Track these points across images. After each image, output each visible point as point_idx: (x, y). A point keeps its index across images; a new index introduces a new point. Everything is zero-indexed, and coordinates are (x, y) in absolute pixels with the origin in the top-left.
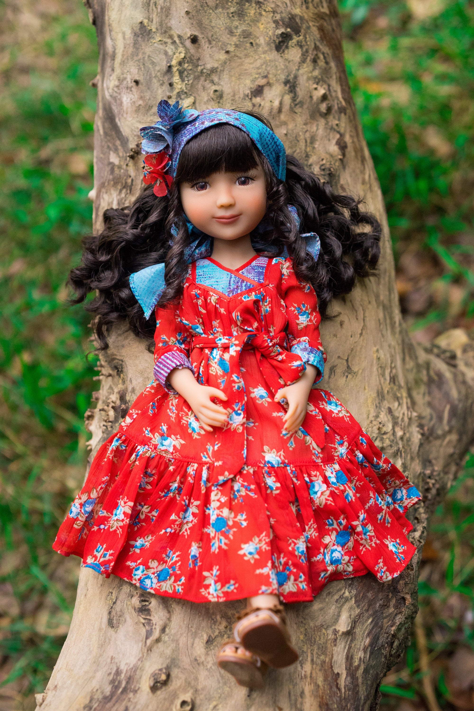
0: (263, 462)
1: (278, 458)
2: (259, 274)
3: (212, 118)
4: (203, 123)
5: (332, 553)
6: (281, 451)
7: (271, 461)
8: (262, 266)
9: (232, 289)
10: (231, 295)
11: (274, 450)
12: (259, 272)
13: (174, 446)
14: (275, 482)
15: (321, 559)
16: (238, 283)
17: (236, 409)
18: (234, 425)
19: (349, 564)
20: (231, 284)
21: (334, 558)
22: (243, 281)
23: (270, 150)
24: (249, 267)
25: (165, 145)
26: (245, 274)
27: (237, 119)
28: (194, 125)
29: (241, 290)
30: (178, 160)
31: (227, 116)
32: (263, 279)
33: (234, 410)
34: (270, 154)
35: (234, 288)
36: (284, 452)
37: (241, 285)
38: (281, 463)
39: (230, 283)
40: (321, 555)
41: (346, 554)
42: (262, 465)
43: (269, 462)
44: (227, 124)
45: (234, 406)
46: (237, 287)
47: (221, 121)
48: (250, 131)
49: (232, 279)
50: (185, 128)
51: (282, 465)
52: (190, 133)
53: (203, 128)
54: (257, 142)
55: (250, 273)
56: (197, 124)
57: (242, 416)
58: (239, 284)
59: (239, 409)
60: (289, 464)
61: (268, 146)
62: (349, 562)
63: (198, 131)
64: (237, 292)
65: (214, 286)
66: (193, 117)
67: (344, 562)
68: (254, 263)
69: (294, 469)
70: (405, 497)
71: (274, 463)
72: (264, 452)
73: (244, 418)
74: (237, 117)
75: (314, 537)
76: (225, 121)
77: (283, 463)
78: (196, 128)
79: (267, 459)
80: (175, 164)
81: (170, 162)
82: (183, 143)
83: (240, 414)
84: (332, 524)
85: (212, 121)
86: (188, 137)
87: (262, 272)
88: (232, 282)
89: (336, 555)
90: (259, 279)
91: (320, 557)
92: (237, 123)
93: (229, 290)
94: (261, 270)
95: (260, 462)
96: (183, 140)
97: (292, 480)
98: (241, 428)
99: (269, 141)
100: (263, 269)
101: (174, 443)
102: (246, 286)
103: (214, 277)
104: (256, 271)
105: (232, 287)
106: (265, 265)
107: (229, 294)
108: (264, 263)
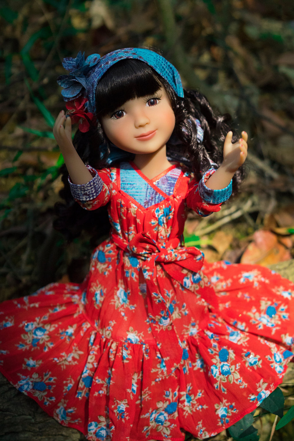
0: (125, 339)
1: (137, 338)
2: (171, 185)
3: (114, 58)
4: (107, 63)
5: (160, 415)
6: (141, 332)
7: (131, 339)
8: (174, 178)
9: (148, 200)
10: (146, 207)
11: (137, 331)
12: (171, 183)
14: (128, 354)
15: (148, 417)
18: (165, 326)
19: (168, 428)
20: (148, 196)
21: (159, 419)
22: (156, 194)
23: (166, 73)
24: (164, 178)
25: (81, 89)
26: (160, 185)
27: (134, 54)
28: (101, 66)
29: (155, 202)
30: (94, 98)
31: (126, 53)
32: (173, 191)
34: (168, 76)
35: (149, 200)
36: (143, 334)
37: (155, 196)
38: (139, 342)
39: (146, 195)
40: (149, 413)
41: (169, 420)
42: (123, 341)
43: (129, 339)
44: (128, 59)
46: (152, 198)
47: (122, 58)
48: (147, 60)
49: (149, 190)
50: (94, 71)
51: (140, 343)
52: (99, 74)
53: (109, 67)
54: (155, 68)
55: (163, 183)
56: (103, 65)
57: (168, 319)
58: (154, 195)
59: (165, 315)
60: (145, 343)
61: (165, 70)
62: (169, 426)
63: (105, 70)
64: (151, 204)
66: (97, 60)
67: (165, 425)
68: (169, 174)
69: (148, 347)
71: (133, 340)
72: (128, 331)
73: (170, 320)
74: (134, 52)
75: (146, 400)
76: (126, 58)
77: (141, 341)
78: (103, 69)
79: (128, 337)
80: (93, 102)
81: (88, 102)
82: (95, 84)
84: (168, 396)
85: (114, 60)
86: (98, 77)
87: (173, 184)
88: (148, 194)
89: (162, 418)
90: (170, 191)
91: (147, 415)
92: (135, 57)
93: (145, 201)
94: (173, 182)
95: (123, 339)
96: (95, 81)
97: (143, 355)
99: (164, 65)
100: (175, 181)
102: (158, 198)
103: (134, 185)
104: (169, 182)
105: (148, 198)
106: (178, 177)
107: (145, 205)
108: (177, 174)
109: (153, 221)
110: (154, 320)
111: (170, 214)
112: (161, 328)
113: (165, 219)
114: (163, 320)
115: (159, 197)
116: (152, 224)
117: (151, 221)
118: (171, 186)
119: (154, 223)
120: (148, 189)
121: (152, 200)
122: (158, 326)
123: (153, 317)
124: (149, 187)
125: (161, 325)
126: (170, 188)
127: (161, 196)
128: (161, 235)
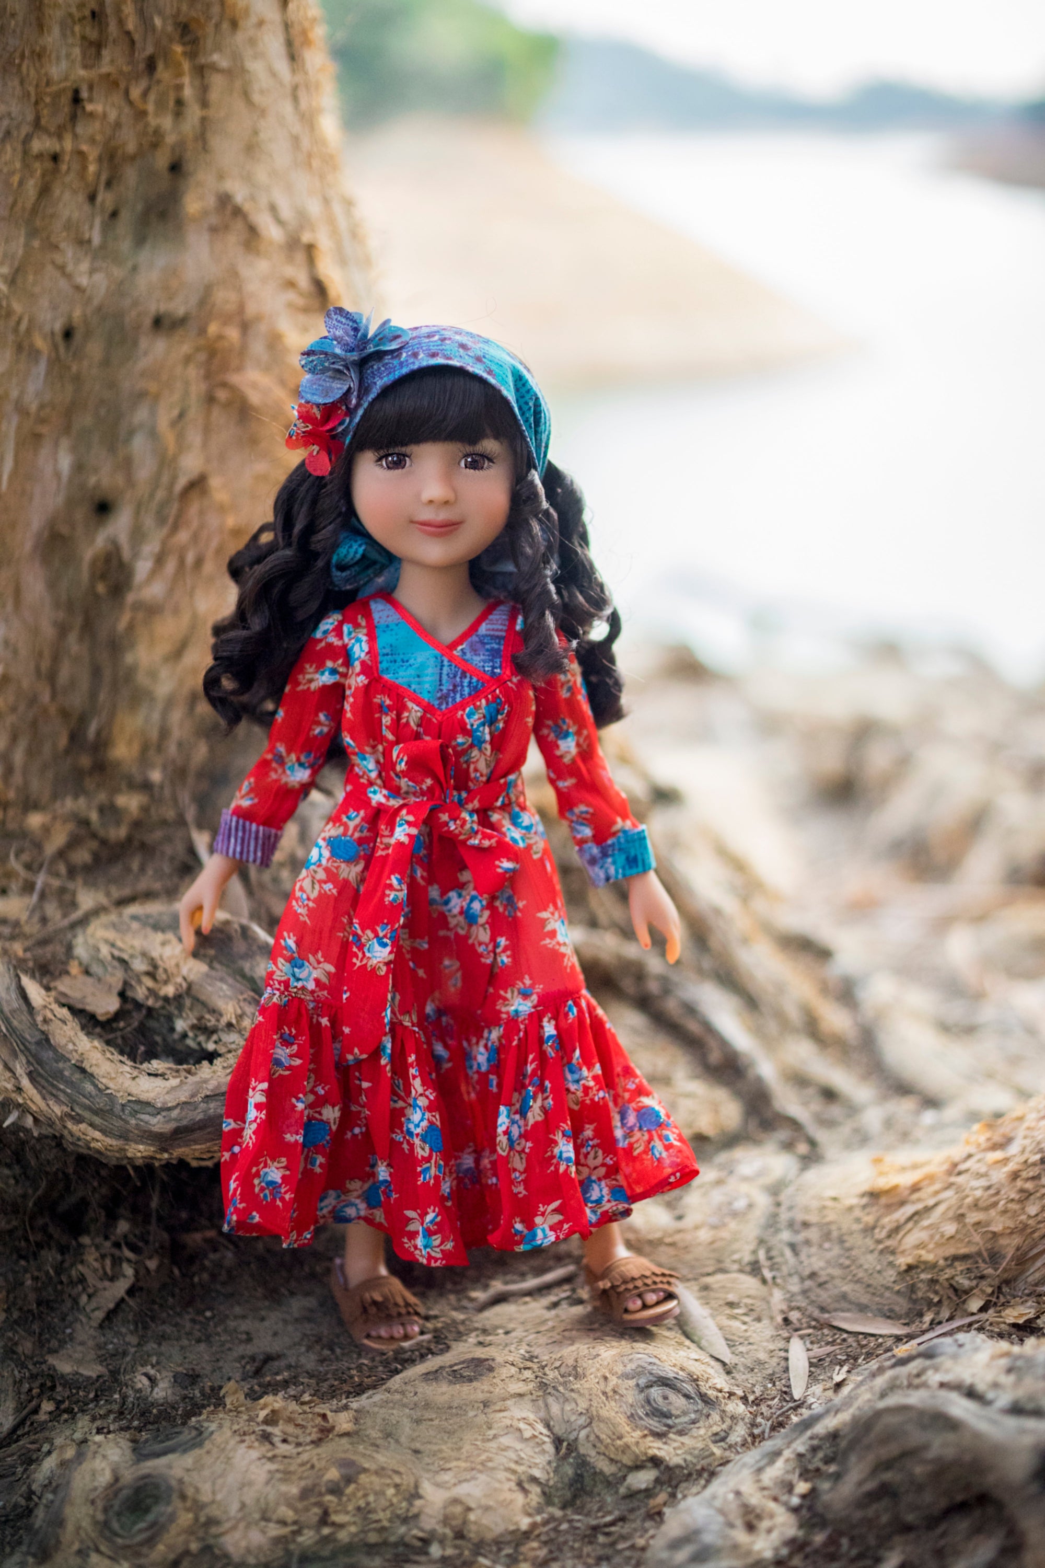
2: (494, 653)
3: (433, 349)
4: (415, 355)
8: (498, 637)
10: (444, 707)
12: (492, 649)
13: (317, 981)
16: (455, 676)
17: (381, 934)
18: (374, 962)
20: (444, 681)
22: (463, 675)
24: (474, 638)
25: (345, 388)
26: (468, 656)
27: (479, 360)
28: (398, 357)
29: (461, 695)
32: (501, 667)
33: (377, 936)
37: (462, 682)
45: (378, 929)
46: (455, 686)
49: (446, 670)
52: (390, 373)
53: (416, 367)
55: (475, 652)
56: (404, 355)
57: (389, 949)
58: (458, 679)
59: (385, 936)
63: (406, 370)
64: (454, 698)
65: (413, 687)
66: (398, 341)
68: (483, 629)
70: (606, 1199)
73: (391, 953)
74: (479, 354)
78: (401, 364)
82: (375, 390)
83: (385, 945)
85: (433, 356)
86: (385, 379)
87: (498, 650)
88: (445, 677)
90: (493, 667)
93: (439, 695)
94: (496, 646)
96: (375, 383)
98: (384, 969)
100: (499, 644)
101: (315, 974)
102: (469, 686)
103: (411, 662)
104: (488, 647)
105: (444, 688)
106: (504, 634)
107: (440, 704)
108: (500, 627)
109: (460, 739)
110: (359, 938)
111: (500, 717)
112: (364, 962)
113: (487, 730)
114: (377, 947)
115: (470, 683)
116: (458, 745)
117: (455, 739)
118: (493, 656)
119: (464, 744)
120: (442, 666)
121: (454, 690)
122: (360, 955)
123: (359, 932)
124: (446, 663)
125: (368, 954)
126: (492, 661)
127: (474, 680)
128: (476, 770)
